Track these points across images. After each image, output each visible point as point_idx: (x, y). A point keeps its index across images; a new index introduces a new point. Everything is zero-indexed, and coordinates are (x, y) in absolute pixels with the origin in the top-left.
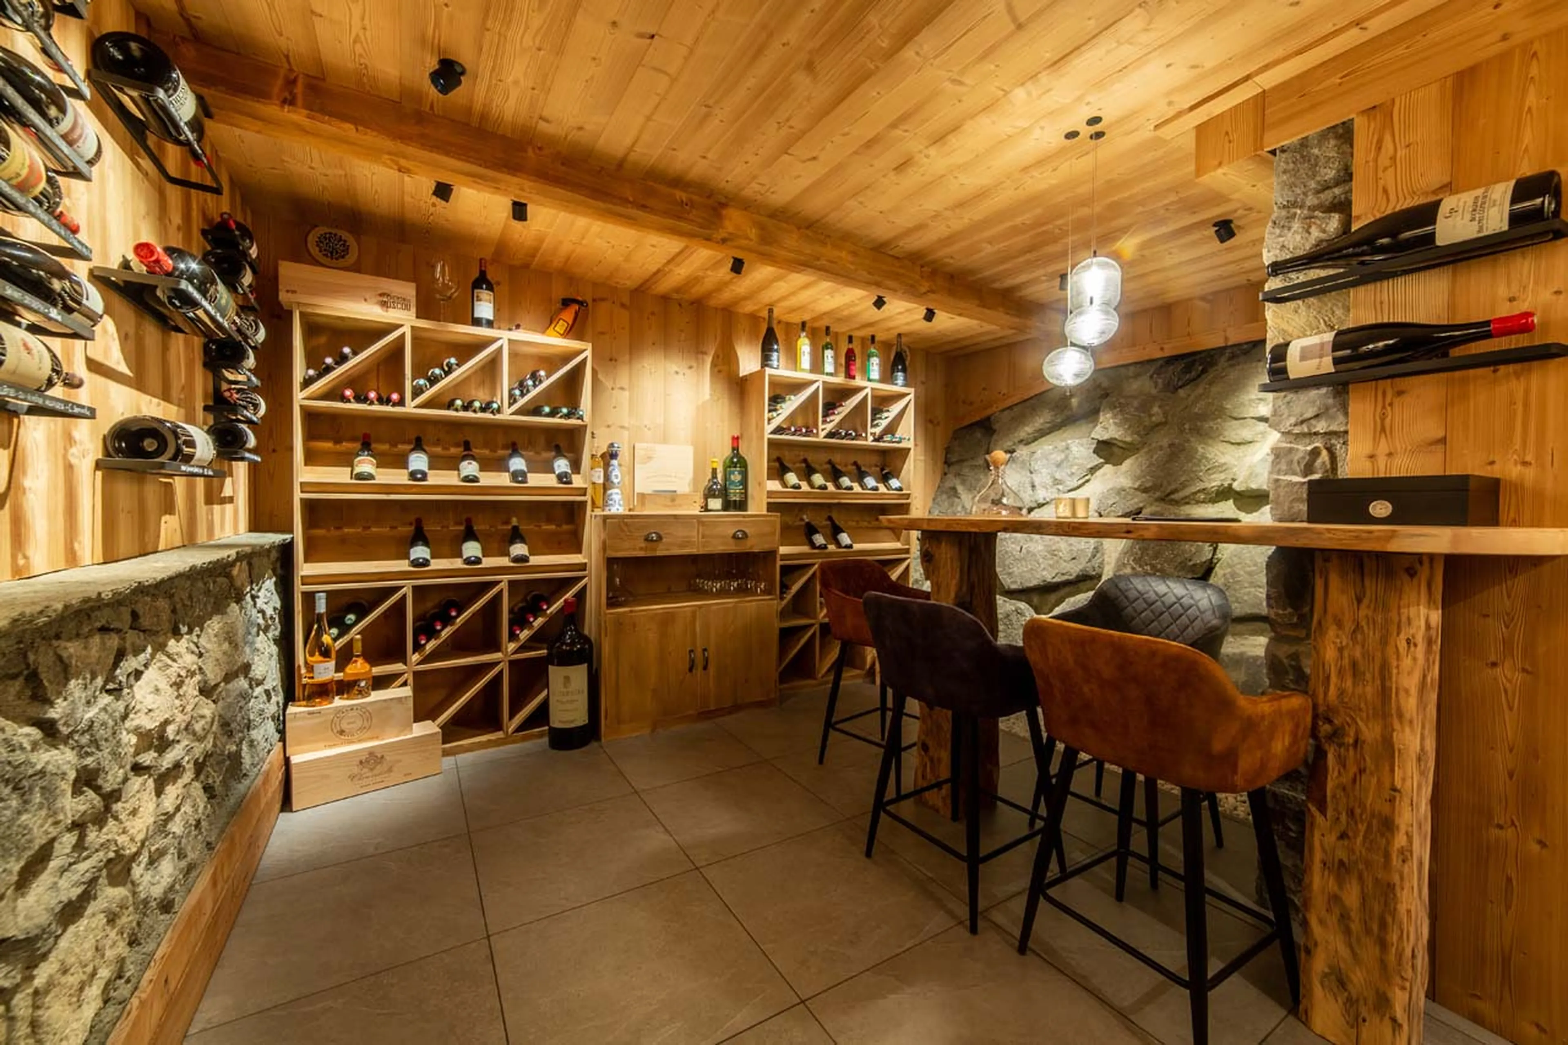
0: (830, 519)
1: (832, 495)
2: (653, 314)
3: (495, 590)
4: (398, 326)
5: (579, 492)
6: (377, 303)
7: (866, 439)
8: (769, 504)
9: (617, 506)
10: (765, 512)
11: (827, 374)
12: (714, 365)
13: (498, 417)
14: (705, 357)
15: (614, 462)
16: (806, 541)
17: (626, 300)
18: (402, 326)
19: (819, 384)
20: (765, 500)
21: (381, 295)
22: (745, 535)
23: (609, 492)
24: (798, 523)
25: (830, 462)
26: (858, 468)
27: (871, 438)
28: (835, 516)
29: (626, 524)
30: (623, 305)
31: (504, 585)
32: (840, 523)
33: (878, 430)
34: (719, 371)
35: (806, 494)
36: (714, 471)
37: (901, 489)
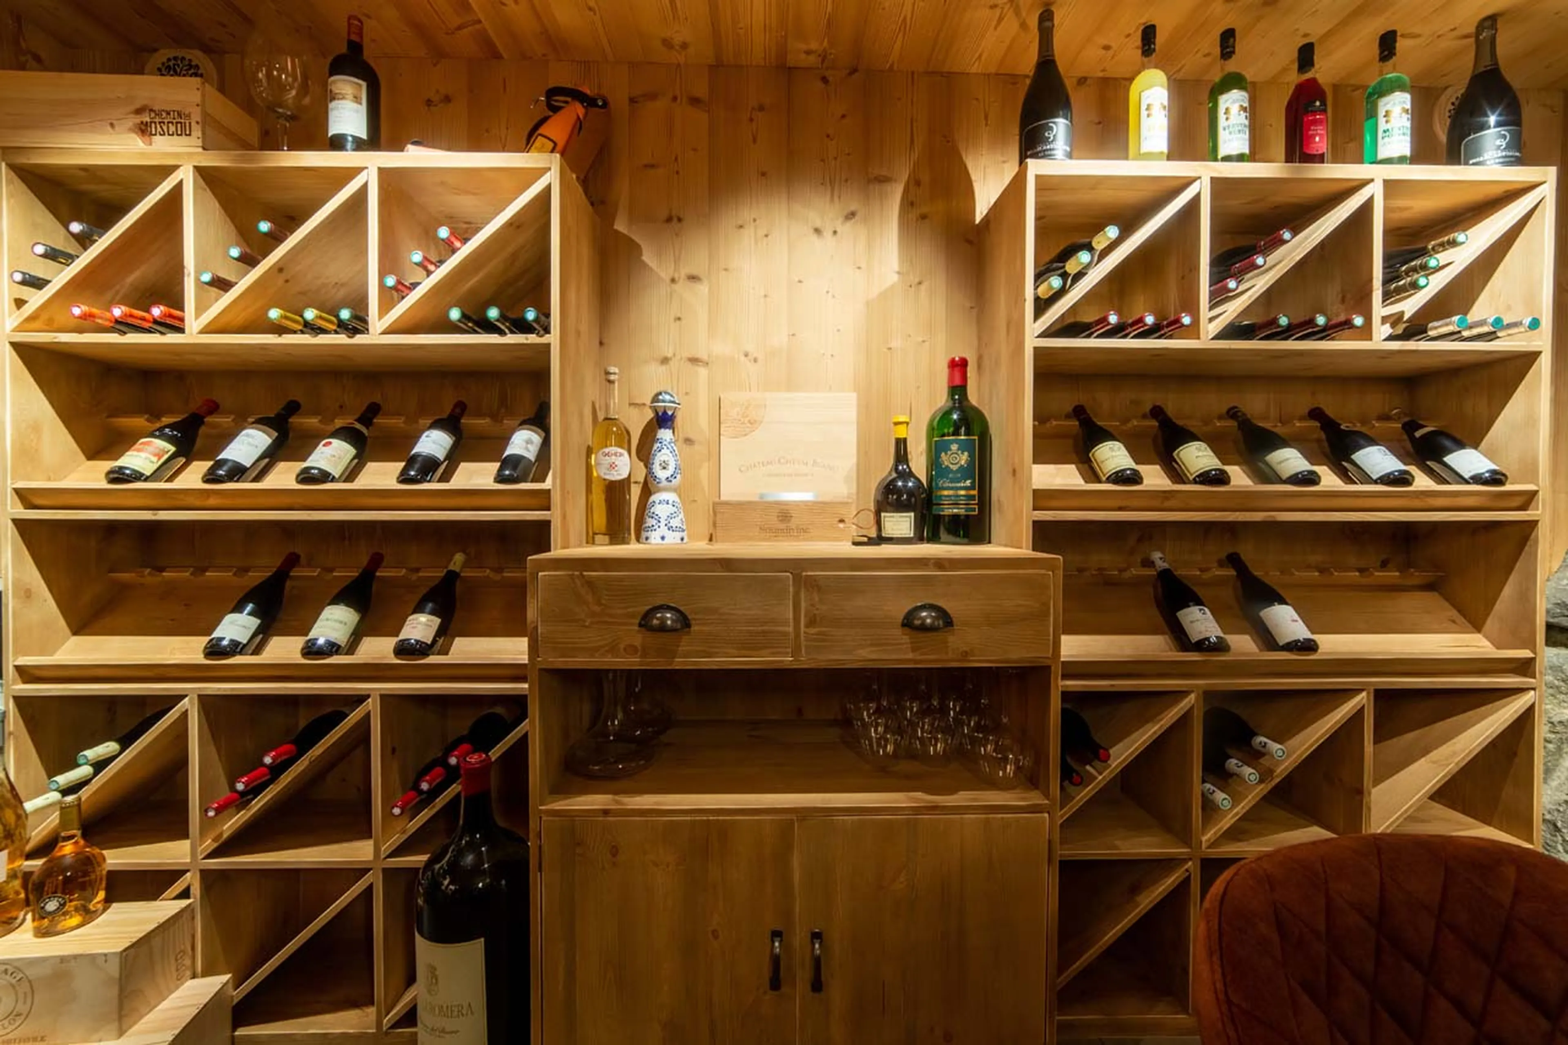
0: (1234, 560)
1: (1244, 500)
2: (761, 108)
3: (354, 717)
4: (167, 171)
5: (533, 502)
6: (131, 130)
7: (1366, 332)
8: (1038, 526)
9: (663, 530)
10: (1025, 551)
11: (1227, 159)
12: (908, 204)
13: (359, 339)
14: (888, 187)
15: (665, 434)
16: (1160, 620)
17: (701, 90)
18: (175, 168)
19: (1203, 189)
20: (1028, 515)
21: (139, 111)
22: (946, 619)
23: (653, 498)
24: (1136, 571)
25: (1233, 413)
26: (1329, 425)
27: (1381, 331)
28: (1247, 552)
29: (590, 584)
30: (695, 101)
31: (372, 706)
32: (1270, 576)
33: (1410, 306)
34: (923, 217)
35: (1161, 499)
36: (901, 445)
37: (1496, 478)
